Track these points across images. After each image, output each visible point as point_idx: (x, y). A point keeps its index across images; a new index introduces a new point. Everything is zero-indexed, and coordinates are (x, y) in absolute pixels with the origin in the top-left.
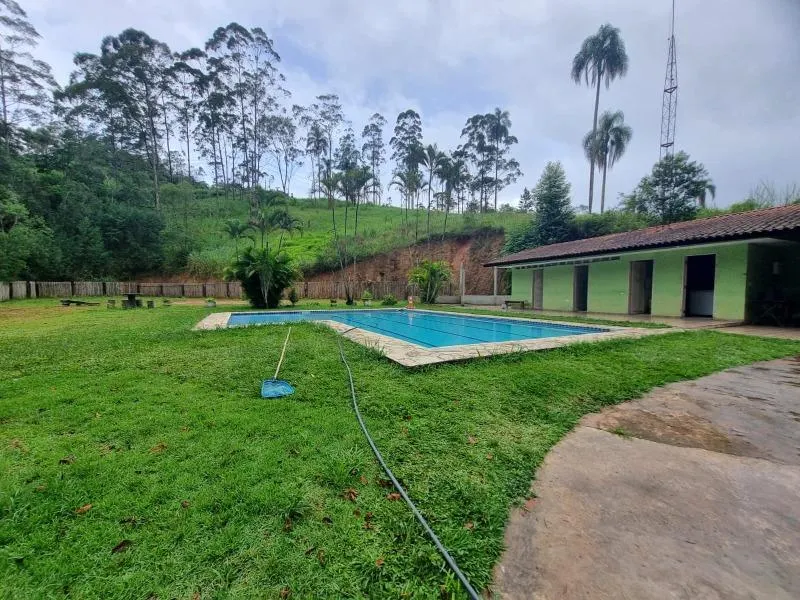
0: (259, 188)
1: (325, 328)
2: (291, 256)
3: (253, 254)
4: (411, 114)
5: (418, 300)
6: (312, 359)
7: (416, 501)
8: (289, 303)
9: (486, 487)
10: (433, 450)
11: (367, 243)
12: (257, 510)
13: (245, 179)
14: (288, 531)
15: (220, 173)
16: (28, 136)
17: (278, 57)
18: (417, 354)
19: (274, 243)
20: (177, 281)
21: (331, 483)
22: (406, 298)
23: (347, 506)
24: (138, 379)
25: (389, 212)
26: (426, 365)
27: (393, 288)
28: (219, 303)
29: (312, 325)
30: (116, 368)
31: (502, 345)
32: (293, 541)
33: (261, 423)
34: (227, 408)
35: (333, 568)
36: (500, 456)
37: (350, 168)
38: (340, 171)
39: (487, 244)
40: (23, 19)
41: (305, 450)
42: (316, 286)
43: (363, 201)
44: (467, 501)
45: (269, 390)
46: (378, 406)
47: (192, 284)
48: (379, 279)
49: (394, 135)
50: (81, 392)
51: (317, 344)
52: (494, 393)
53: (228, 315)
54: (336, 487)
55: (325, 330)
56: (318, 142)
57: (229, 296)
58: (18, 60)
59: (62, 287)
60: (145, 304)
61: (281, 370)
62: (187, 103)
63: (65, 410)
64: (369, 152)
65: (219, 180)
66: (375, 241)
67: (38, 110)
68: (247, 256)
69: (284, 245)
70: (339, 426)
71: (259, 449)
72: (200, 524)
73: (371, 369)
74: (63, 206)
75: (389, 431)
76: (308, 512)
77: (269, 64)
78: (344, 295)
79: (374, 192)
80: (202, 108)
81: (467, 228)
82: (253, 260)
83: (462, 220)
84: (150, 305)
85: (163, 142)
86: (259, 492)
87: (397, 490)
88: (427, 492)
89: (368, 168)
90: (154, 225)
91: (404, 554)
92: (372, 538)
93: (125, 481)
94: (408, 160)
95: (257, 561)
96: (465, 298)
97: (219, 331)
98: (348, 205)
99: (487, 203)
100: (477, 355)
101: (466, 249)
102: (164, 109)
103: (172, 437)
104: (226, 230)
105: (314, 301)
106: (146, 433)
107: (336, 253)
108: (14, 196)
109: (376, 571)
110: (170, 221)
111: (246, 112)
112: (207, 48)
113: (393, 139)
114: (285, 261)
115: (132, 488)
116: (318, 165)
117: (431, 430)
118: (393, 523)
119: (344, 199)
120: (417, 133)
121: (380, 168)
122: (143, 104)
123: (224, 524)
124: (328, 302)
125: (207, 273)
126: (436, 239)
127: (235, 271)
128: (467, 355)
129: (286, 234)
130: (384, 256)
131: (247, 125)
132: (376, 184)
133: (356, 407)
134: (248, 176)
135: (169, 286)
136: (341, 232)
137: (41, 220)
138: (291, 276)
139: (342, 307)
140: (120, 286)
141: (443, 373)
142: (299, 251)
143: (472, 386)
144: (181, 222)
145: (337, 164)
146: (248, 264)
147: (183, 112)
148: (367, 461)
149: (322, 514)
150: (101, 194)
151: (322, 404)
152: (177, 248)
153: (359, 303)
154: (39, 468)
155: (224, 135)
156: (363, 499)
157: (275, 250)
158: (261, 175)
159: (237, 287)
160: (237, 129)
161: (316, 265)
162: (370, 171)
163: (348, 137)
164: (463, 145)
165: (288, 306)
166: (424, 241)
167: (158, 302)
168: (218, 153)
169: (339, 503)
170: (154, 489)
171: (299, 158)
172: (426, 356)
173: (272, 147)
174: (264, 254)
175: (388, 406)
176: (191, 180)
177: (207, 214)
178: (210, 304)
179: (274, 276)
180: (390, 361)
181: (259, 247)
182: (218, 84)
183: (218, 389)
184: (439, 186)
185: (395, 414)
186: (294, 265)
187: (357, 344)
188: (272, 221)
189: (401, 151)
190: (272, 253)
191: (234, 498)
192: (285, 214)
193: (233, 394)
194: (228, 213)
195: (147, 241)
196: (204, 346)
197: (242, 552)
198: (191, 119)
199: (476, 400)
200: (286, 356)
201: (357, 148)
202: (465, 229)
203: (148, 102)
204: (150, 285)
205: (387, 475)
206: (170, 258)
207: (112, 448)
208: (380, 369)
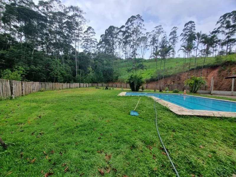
0: (135, 58)
1: (150, 98)
2: (143, 76)
3: (133, 76)
4: (191, 22)
5: (189, 91)
6: (145, 107)
7: (172, 158)
8: (141, 90)
9: (205, 166)
10: (182, 144)
11: (168, 71)
12: (125, 142)
13: (132, 56)
14: (132, 149)
15: (127, 56)
16: (93, 54)
17: (143, 21)
18: (183, 111)
19: (138, 73)
20: (115, 84)
21: (145, 142)
22: (183, 90)
23: (148, 150)
24: (106, 105)
25: (179, 60)
26: (186, 115)
27: (178, 87)
28: (124, 89)
29: (147, 97)
30: (103, 103)
31: (230, 114)
32: (132, 153)
33: (129, 121)
34: (122, 115)
35: (142, 164)
36: (216, 157)
37: (164, 47)
38: (161, 49)
39: (228, 68)
40: (94, 31)
41: (139, 131)
42: (150, 85)
43: (167, 57)
44: (194, 167)
45: (132, 113)
46: (164, 125)
47: (119, 84)
48: (172, 83)
49: (183, 32)
50: (96, 106)
51: (147, 103)
52: (219, 132)
53: (125, 93)
54: (146, 144)
55: (150, 99)
56: (154, 41)
57: (126, 88)
58: (93, 40)
59: (96, 84)
60: (109, 89)
61: (136, 109)
62: (121, 40)
63: (94, 109)
64: (172, 41)
65: (126, 58)
66: (172, 71)
67: (94, 49)
68: (131, 77)
69: (141, 74)
70: (150, 127)
71: (128, 127)
72: (113, 140)
73: (164, 113)
74: (97, 68)
75: (166, 133)
76: (137, 147)
77: (140, 23)
78: (159, 89)
79: (173, 54)
80: (123, 40)
81: (217, 62)
82: (132, 78)
83: (215, 59)
84: (110, 89)
85: (115, 51)
86: (126, 137)
87: (165, 152)
88: (177, 157)
89: (171, 46)
90: (112, 70)
91: (164, 171)
92: (154, 161)
93: (101, 126)
94: (188, 40)
95: (123, 153)
96: (213, 92)
97: (123, 96)
98: (162, 59)
99: (230, 50)
100: (213, 116)
101: (216, 71)
102: (115, 42)
103: (111, 119)
104: (127, 70)
105: (149, 90)
106: (106, 117)
107: (157, 75)
108: (90, 67)
109: (153, 171)
110: (115, 69)
111: (134, 38)
112: (126, 25)
113: (182, 34)
114: (141, 78)
115: (103, 128)
116: (153, 48)
117: (183, 138)
118: (162, 161)
119: (161, 58)
120: (193, 28)
121: (175, 45)
122: (112, 43)
123: (118, 142)
124: (153, 90)
125: (122, 82)
126: (199, 68)
127: (128, 81)
128: (207, 115)
129: (142, 71)
130: (175, 75)
131: (134, 41)
132: (173, 51)
133: (156, 124)
134: (133, 56)
135: (114, 85)
136: (159, 69)
137: (94, 71)
138: (142, 83)
139: (158, 92)
140: (105, 85)
141: (193, 120)
142: (145, 75)
143: (207, 127)
144: (117, 69)
145: (160, 46)
146: (131, 79)
147: (120, 42)
148: (157, 140)
149: (141, 149)
150: (103, 64)
151: (146, 120)
152: (116, 76)
153: (164, 91)
154: (90, 120)
155: (128, 45)
156: (153, 150)
157: (139, 75)
158: (137, 54)
159: (128, 85)
160: (132, 43)
161: (151, 79)
162: (172, 47)
163: (164, 37)
164: (217, 28)
165: (141, 91)
166: (193, 69)
167: (111, 88)
168: (126, 51)
169: (146, 149)
170: (106, 129)
171: (148, 47)
172: (187, 112)
173: (140, 46)
174: (135, 76)
175: (168, 126)
176: (120, 59)
177: (123, 67)
178: (122, 90)
179: (138, 82)
180: (171, 111)
181: (134, 74)
182: (128, 32)
183: (121, 111)
184: (202, 47)
185: (170, 129)
186: (144, 79)
187: (160, 104)
188: (138, 67)
189: (185, 37)
190: (138, 76)
191: (120, 137)
192: (142, 65)
193: (124, 113)
194: (128, 66)
195: (110, 74)
196: (119, 100)
197: (120, 149)
198: (121, 43)
199: (208, 133)
200: (138, 105)
201: (167, 40)
202: (215, 63)
203: (113, 42)
204: (110, 84)
205: (163, 146)
206: (115, 78)
207: (100, 119)
208: (167, 113)
